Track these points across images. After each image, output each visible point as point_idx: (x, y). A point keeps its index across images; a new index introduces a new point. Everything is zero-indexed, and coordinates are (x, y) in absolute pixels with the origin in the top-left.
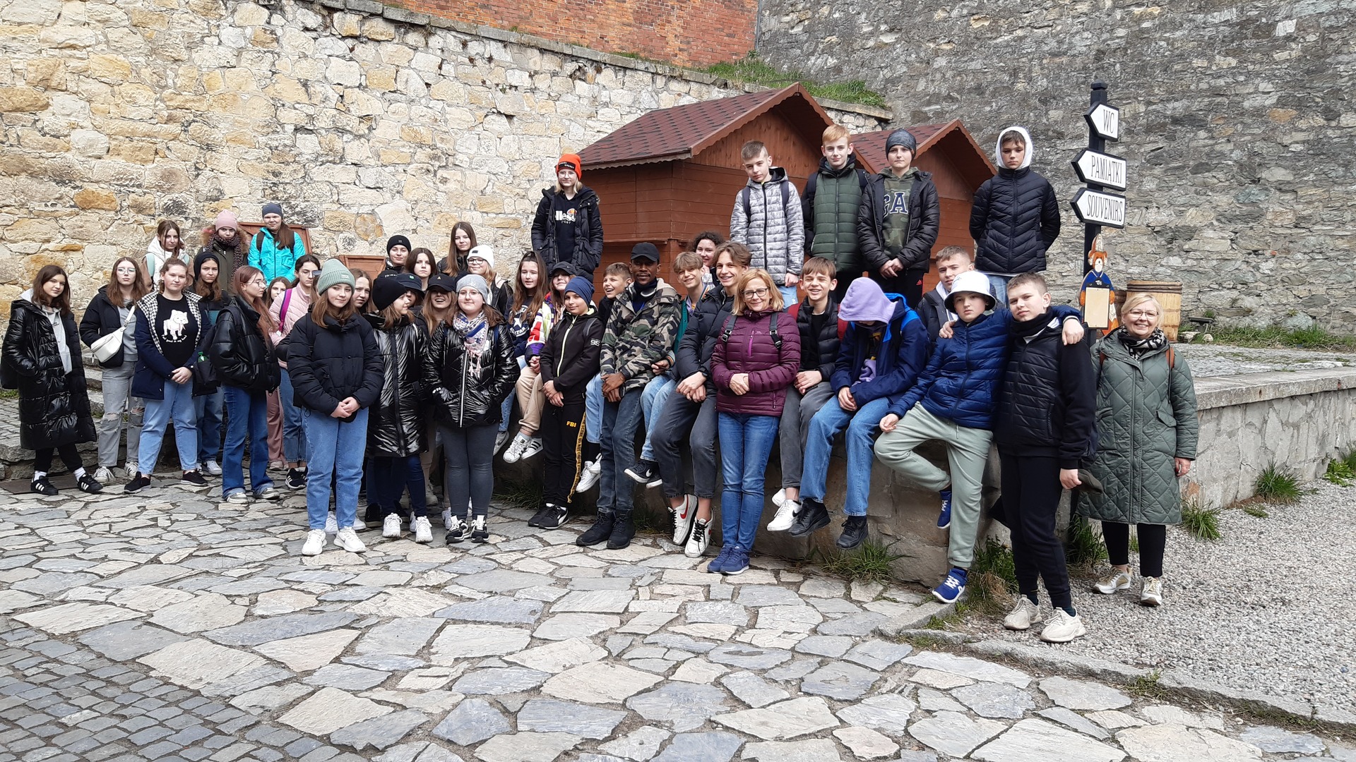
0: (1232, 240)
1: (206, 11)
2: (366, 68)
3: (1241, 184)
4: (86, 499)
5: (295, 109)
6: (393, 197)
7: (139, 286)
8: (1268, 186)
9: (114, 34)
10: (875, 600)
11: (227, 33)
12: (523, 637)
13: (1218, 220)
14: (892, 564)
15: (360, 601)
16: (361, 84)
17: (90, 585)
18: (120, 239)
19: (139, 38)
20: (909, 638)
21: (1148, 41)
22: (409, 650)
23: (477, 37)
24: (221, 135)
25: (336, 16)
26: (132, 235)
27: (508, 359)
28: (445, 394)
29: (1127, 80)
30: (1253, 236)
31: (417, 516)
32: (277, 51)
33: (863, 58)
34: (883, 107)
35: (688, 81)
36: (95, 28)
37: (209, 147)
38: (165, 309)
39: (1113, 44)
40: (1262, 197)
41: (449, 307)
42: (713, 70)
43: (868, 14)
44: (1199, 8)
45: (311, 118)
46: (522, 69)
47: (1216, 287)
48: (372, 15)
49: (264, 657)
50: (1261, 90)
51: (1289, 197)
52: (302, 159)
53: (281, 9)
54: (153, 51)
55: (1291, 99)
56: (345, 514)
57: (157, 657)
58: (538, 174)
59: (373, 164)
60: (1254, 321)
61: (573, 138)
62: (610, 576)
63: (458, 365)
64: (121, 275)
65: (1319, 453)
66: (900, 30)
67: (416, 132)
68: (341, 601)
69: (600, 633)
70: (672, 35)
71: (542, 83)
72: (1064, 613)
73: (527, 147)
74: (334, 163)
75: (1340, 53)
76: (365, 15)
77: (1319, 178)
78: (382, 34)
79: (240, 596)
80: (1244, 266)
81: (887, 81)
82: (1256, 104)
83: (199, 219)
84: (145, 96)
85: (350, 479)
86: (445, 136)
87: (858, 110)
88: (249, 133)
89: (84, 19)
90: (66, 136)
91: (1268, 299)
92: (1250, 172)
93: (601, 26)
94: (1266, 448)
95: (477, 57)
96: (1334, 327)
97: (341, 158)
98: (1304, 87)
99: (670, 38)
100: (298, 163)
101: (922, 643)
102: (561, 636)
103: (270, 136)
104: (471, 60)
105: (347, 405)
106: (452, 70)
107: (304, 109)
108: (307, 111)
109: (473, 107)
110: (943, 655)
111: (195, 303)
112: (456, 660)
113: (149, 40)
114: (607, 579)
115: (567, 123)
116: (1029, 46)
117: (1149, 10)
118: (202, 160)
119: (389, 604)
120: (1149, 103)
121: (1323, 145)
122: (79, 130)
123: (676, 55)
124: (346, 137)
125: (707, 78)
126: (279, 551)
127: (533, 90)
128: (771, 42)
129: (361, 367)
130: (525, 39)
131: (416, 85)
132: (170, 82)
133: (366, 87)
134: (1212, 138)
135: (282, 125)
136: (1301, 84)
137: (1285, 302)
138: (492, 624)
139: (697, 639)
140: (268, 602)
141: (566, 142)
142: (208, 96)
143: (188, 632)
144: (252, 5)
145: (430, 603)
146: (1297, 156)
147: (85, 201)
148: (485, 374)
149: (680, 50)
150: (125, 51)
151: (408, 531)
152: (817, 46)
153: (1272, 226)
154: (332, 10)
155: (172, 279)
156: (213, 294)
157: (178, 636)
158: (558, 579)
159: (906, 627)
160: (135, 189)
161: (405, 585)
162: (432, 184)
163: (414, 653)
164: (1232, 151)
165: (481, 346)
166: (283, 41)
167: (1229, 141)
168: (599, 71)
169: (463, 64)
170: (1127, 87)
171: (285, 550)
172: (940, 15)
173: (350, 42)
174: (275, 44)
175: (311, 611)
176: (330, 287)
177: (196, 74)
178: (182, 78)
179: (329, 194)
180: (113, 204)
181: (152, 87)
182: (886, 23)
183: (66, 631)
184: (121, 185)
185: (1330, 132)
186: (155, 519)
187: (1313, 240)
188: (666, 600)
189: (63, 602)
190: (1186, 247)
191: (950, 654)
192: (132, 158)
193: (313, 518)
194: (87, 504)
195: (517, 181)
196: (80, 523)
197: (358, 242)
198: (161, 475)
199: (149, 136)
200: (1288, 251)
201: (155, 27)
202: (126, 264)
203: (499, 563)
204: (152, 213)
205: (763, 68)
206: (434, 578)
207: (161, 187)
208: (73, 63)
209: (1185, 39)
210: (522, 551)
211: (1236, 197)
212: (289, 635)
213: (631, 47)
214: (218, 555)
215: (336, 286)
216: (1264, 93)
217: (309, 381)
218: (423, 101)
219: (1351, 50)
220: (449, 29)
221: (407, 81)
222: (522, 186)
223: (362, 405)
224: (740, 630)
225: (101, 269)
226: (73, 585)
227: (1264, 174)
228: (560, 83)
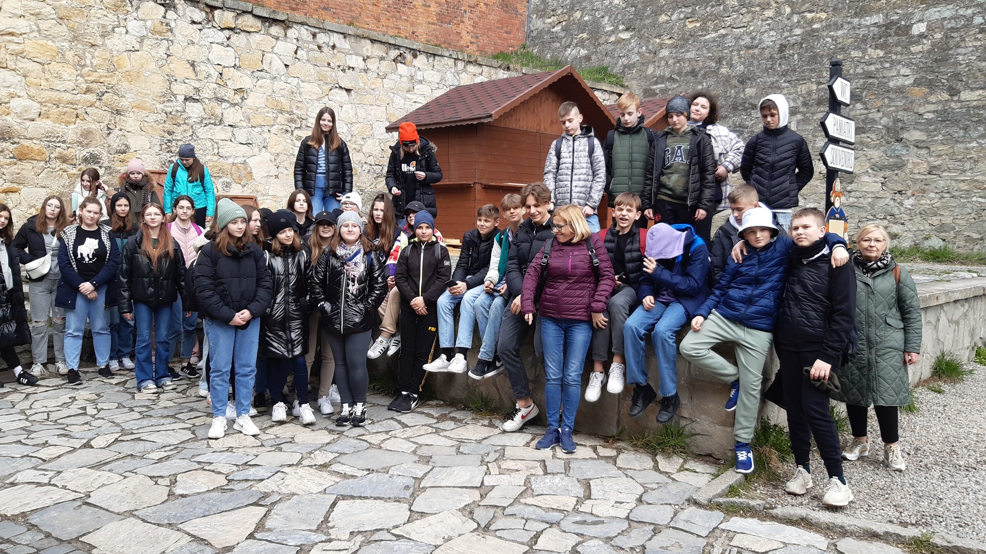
0: (882, 183)
1: (116, 8)
2: (240, 52)
3: (888, 143)
4: (27, 391)
5: (185, 83)
6: (260, 151)
7: (61, 218)
8: (908, 144)
9: (44, 25)
10: (679, 471)
11: (132, 25)
12: (402, 512)
13: (872, 169)
14: (688, 440)
15: (262, 480)
16: (235, 65)
17: (35, 468)
18: (48, 183)
19: (64, 28)
20: (719, 506)
21: (818, 38)
22: (310, 525)
23: (324, 30)
24: (128, 103)
25: (217, 12)
26: (58, 180)
27: (379, 278)
28: (327, 306)
29: (803, 66)
30: (898, 180)
31: (300, 404)
32: (171, 38)
33: (606, 49)
34: (622, 86)
35: (481, 65)
36: (29, 20)
37: (118, 112)
38: (81, 237)
39: (792, 40)
40: (904, 152)
41: (333, 236)
42: (496, 57)
43: (610, 17)
44: (856, 14)
45: (197, 90)
46: (357, 55)
47: (872, 217)
48: (244, 12)
49: (189, 534)
50: (902, 73)
51: (924, 152)
52: (191, 121)
53: (174, 7)
54: (75, 38)
55: (924, 80)
56: (242, 404)
57: (97, 535)
58: (370, 133)
59: (245, 125)
60: (900, 243)
61: (396, 107)
62: (462, 453)
63: (339, 284)
64: (49, 210)
65: (971, 342)
66: (634, 29)
67: (278, 101)
68: (246, 480)
69: (466, 506)
70: (465, 31)
71: (373, 65)
72: (839, 482)
73: (362, 113)
74: (215, 125)
75: (959, 47)
76: (239, 12)
77: (946, 137)
78: (251, 27)
79: (161, 477)
80: (892, 202)
81: (625, 66)
82: (899, 84)
83: (110, 168)
84: (68, 73)
85: (246, 375)
86: (299, 105)
87: (604, 88)
88: (149, 101)
89: (20, 13)
90: (6, 103)
91: (910, 226)
92: (894, 134)
93: (412, 25)
94: (939, 340)
95: (324, 45)
96: (959, 247)
97: (221, 121)
98: (933, 72)
99: (464, 33)
100: (187, 124)
101: (731, 510)
102: (434, 510)
103: (165, 104)
104: (319, 47)
105: (242, 316)
106: (305, 55)
107: (192, 83)
108: (194, 85)
109: (321, 83)
110: (750, 520)
111: (106, 233)
112: (352, 533)
113: (72, 29)
114: (460, 456)
115: (392, 95)
116: (730, 42)
117: (818, 15)
118: (113, 122)
119: (287, 482)
120: (819, 83)
121: (948, 114)
122: (16, 99)
123: (468, 47)
124: (224, 105)
125: (495, 63)
126: (188, 435)
127: (366, 71)
128: (538, 38)
129: (255, 285)
130: (360, 32)
131: (278, 65)
132: (88, 62)
133: (240, 67)
134: (866, 109)
135: (175, 96)
136: (931, 69)
137: (922, 228)
138: (375, 499)
139: (547, 510)
140: (185, 482)
141: (391, 110)
142: (117, 73)
143: (122, 511)
144: (152, 4)
145: (321, 481)
146: (929, 122)
147: (21, 153)
148: (361, 291)
149: (471, 43)
150: (53, 38)
151: (293, 417)
152: (572, 41)
153: (911, 173)
154: (213, 8)
155: (88, 214)
156: (125, 226)
157: (114, 515)
158: (420, 456)
159: (715, 497)
160: (60, 144)
161: (297, 465)
162: (289, 141)
163: (314, 528)
164: (881, 118)
165: (358, 268)
166: (176, 31)
167: (879, 111)
168: (415, 56)
169: (313, 50)
170: (803, 72)
171: (194, 434)
172: (663, 18)
173: (227, 33)
174: (169, 33)
175: (221, 489)
176: (229, 222)
177: (108, 56)
178: (97, 59)
179: (211, 148)
180: (43, 156)
181: (74, 66)
182: (623, 24)
183: (17, 512)
184: (50, 141)
185: (953, 105)
186: (84, 408)
187: (942, 183)
188: (513, 474)
189: (13, 484)
190: (849, 188)
191: (756, 519)
192: (58, 120)
193: (216, 408)
194: (28, 395)
195: (354, 139)
196: (23, 412)
197: (233, 185)
198: (86, 370)
199: (71, 104)
200: (924, 191)
201: (77, 20)
202: (55, 202)
203: (370, 443)
204: (73, 163)
205: (532, 57)
206: (321, 458)
207: (80, 143)
208: (12, 47)
209: (845, 36)
210: (387, 432)
211: (885, 152)
212: (207, 513)
213: (435, 40)
214: (139, 439)
215: (234, 221)
216: (904, 76)
217: (211, 296)
218: (283, 78)
219: (967, 45)
220: (302, 24)
221: (271, 63)
222: (358, 143)
223: (254, 316)
224: (579, 501)
225: (34, 206)
226: (20, 468)
227: (905, 135)
228: (386, 66)
